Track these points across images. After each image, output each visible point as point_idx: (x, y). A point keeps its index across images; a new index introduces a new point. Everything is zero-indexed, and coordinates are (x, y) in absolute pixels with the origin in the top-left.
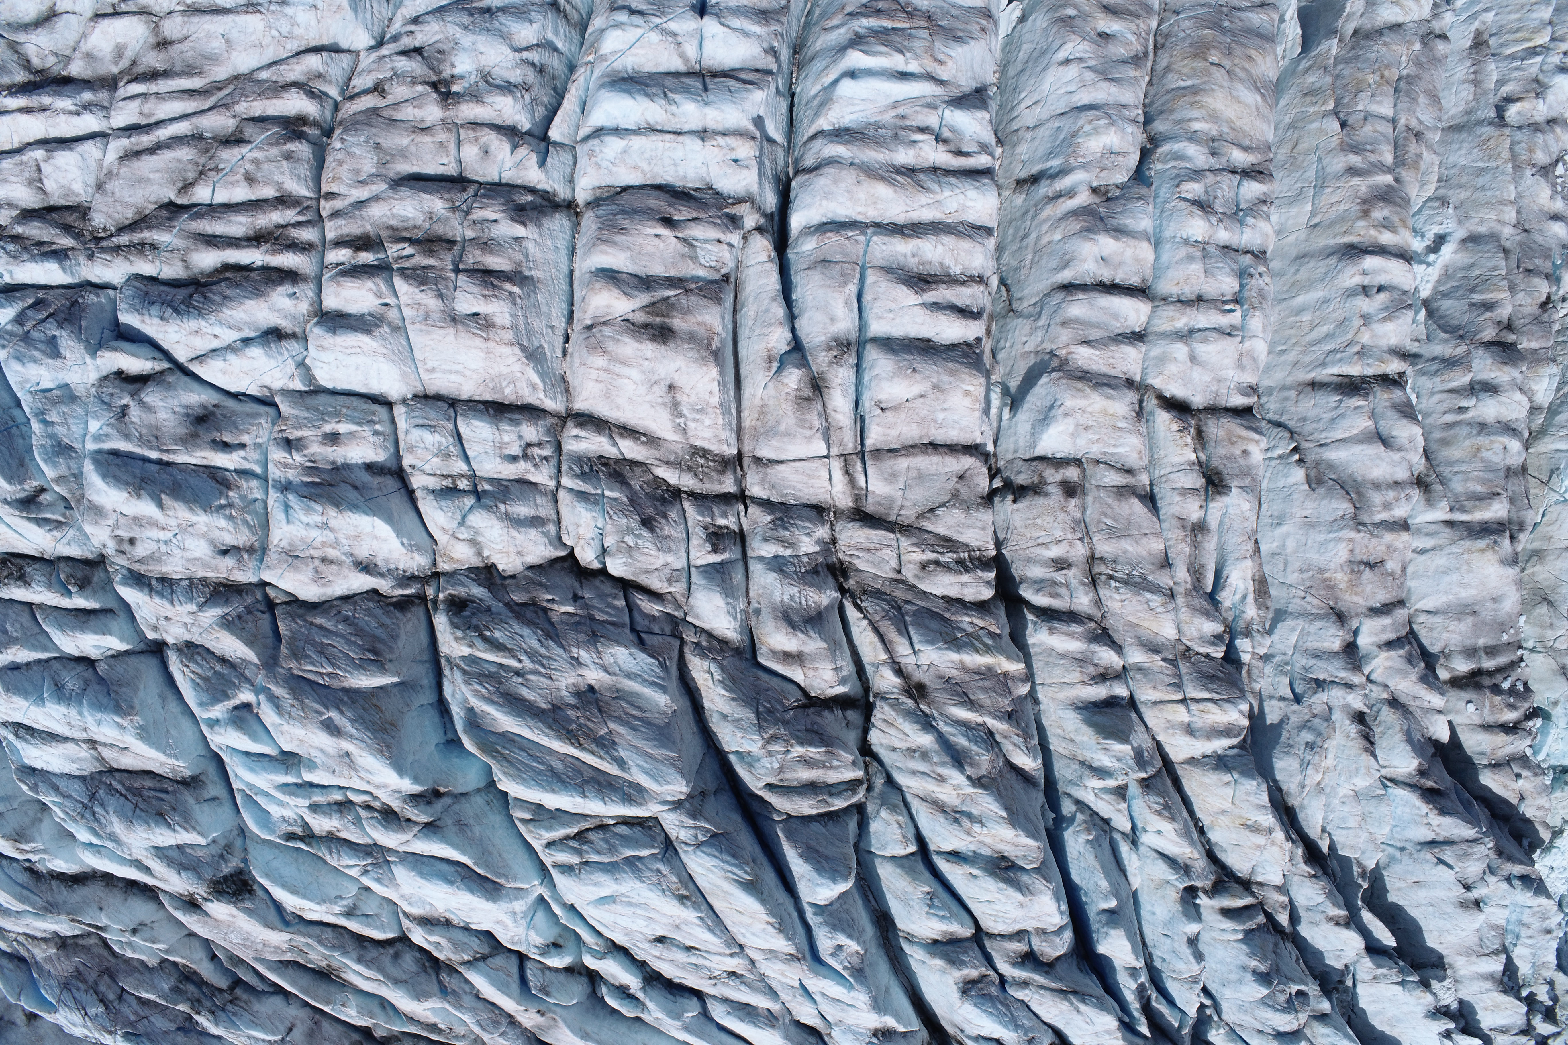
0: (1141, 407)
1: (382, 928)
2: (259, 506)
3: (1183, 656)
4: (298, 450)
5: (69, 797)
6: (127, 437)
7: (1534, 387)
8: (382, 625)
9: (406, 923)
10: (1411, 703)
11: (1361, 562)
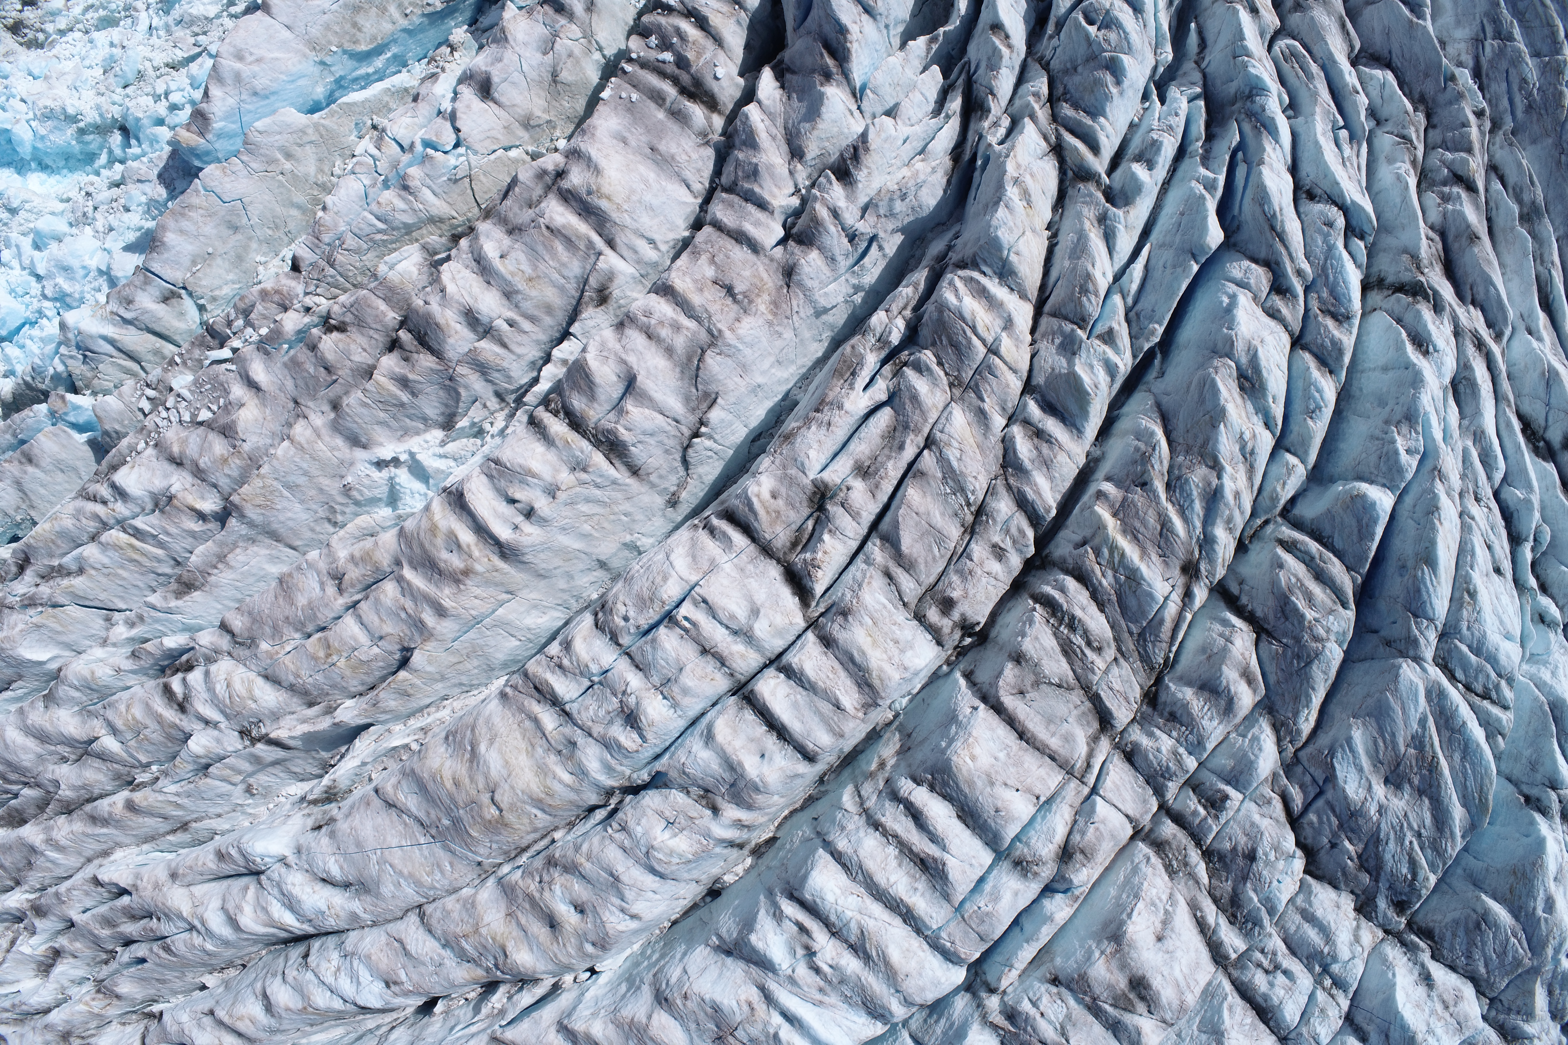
7: (421, 275)
8: (1454, 935)
10: (779, 136)
11: (735, 301)
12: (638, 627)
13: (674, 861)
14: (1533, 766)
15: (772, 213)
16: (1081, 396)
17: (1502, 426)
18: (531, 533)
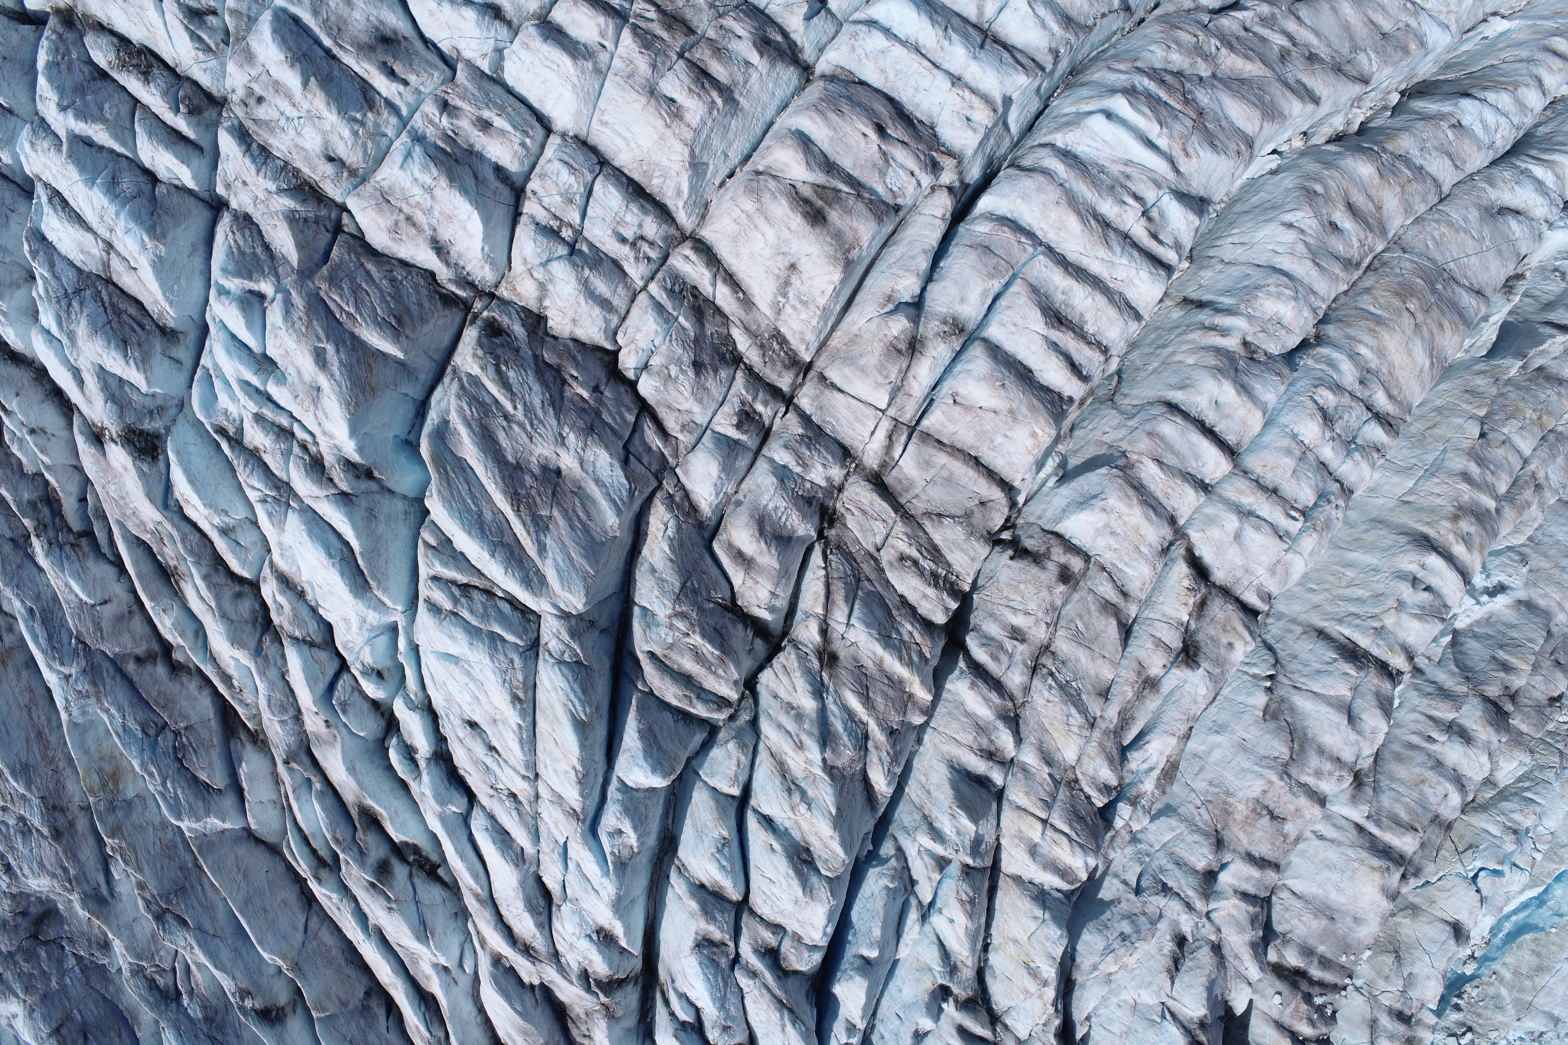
0: (1168, 548)
1: (243, 563)
2: (384, 142)
3: (1068, 784)
4: (449, 115)
5: (58, 279)
6: (315, 13)
7: (1502, 763)
8: (420, 304)
9: (266, 571)
10: (1231, 959)
11: (1266, 807)
12: (1329, 502)
13: (1272, 289)
14: (371, 514)
15: (1235, 891)
18: (1408, 564)
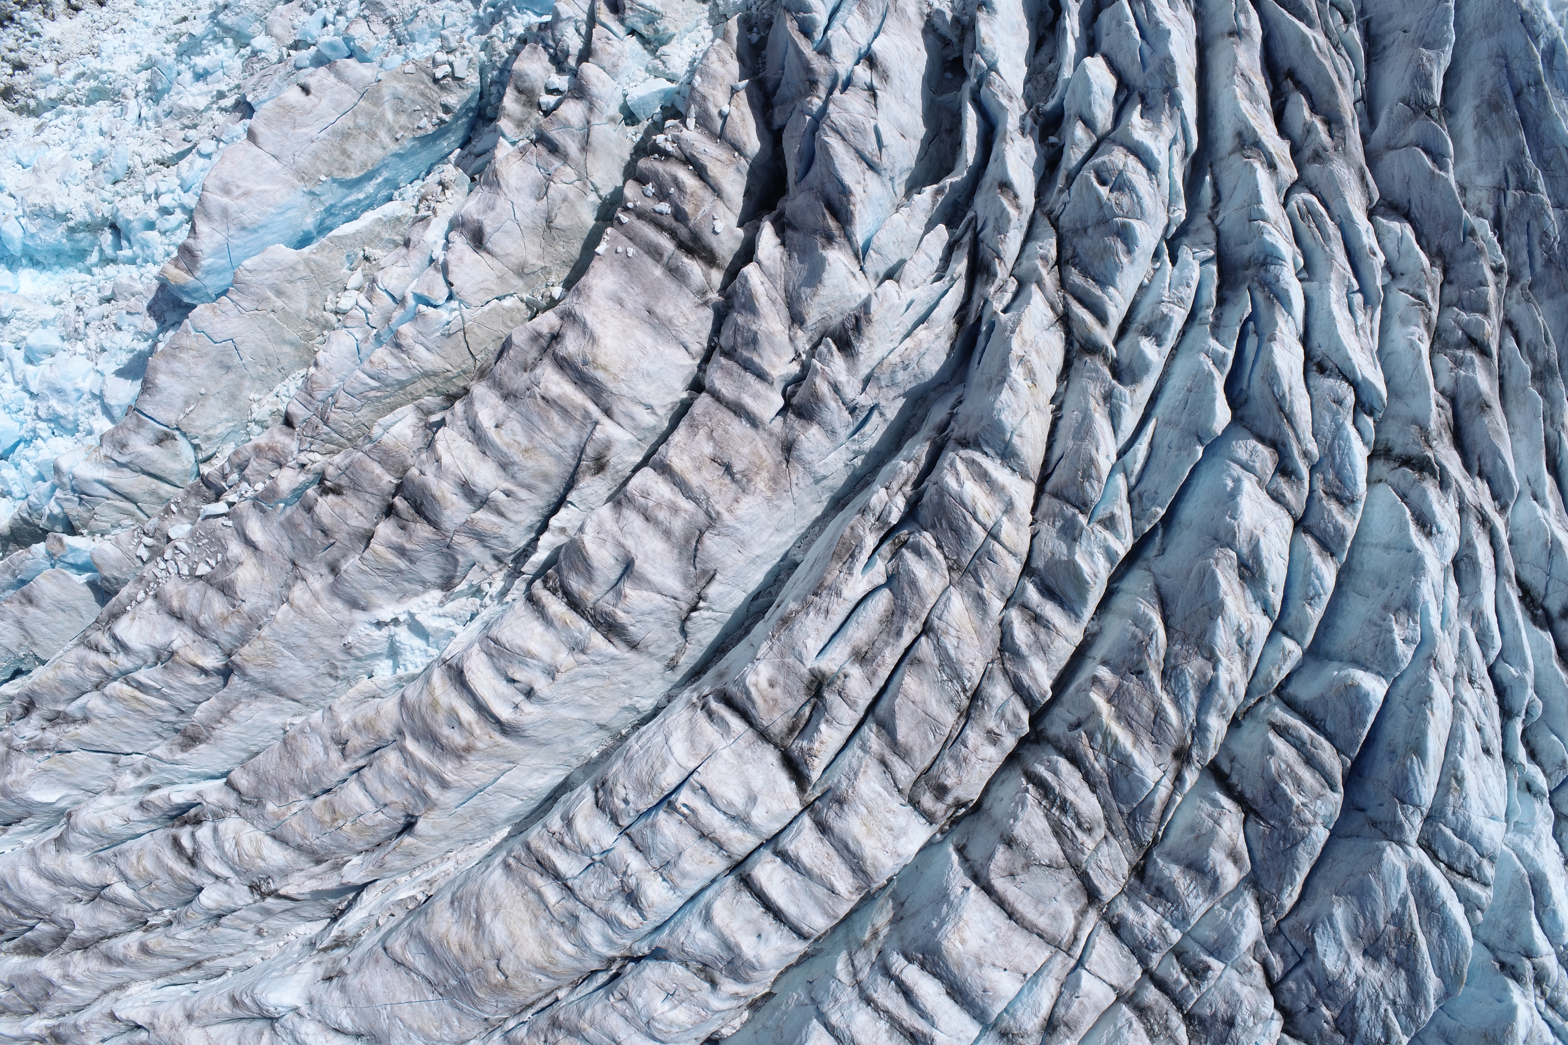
10: (779, 300)
11: (733, 479)
12: (637, 810)
13: (675, 1030)
14: (1510, 935)
15: (772, 384)
16: (1081, 585)
17: (1501, 602)
18: (531, 711)
